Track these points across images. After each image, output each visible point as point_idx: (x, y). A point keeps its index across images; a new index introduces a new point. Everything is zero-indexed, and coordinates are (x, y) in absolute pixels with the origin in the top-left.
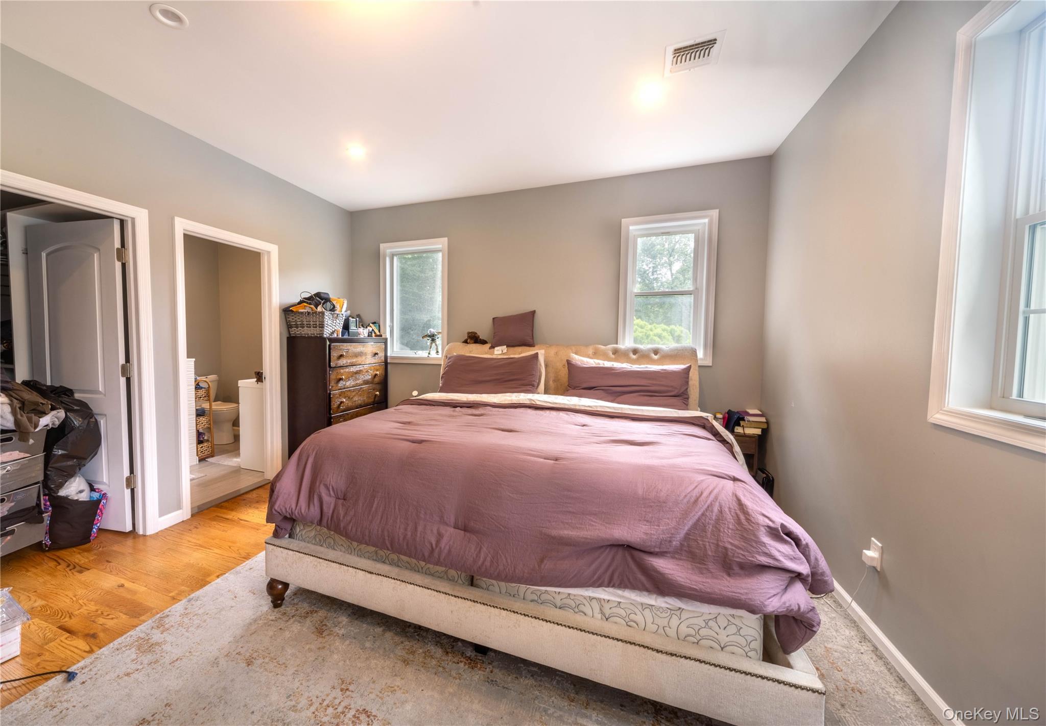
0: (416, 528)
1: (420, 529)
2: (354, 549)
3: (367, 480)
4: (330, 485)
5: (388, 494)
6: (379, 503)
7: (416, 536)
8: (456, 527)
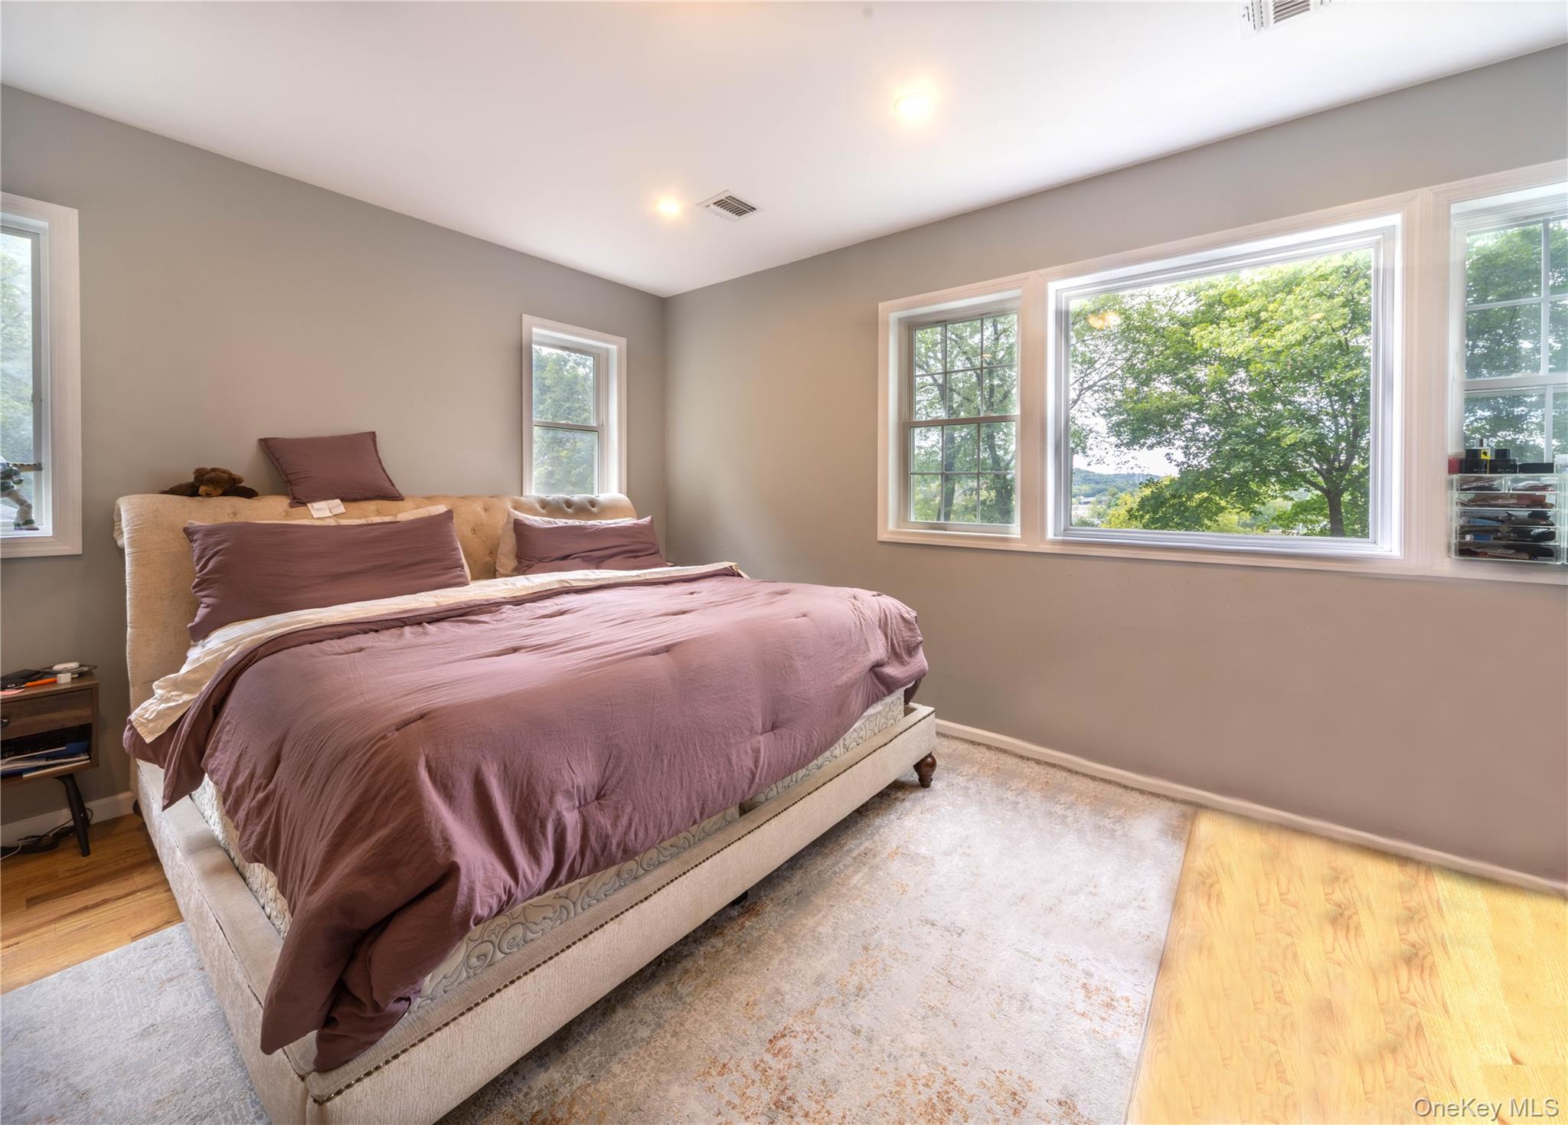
0: (730, 761)
1: (734, 759)
2: (574, 903)
3: (639, 738)
4: (573, 787)
5: (682, 738)
6: (670, 760)
7: (734, 771)
8: (764, 731)
